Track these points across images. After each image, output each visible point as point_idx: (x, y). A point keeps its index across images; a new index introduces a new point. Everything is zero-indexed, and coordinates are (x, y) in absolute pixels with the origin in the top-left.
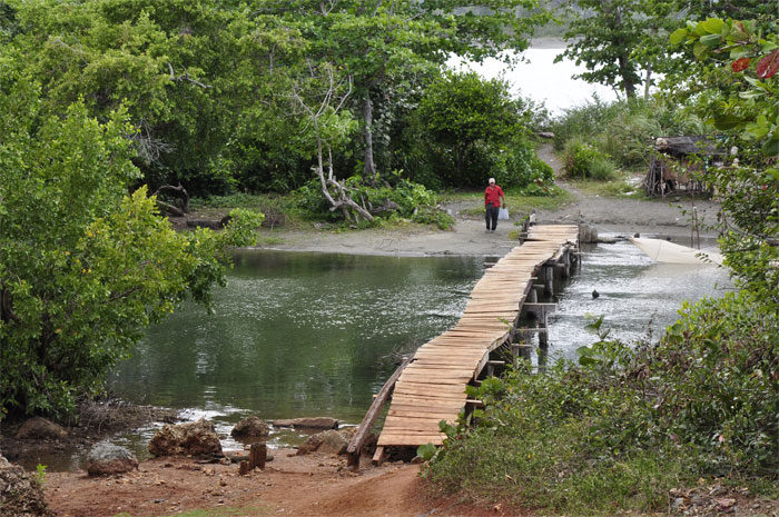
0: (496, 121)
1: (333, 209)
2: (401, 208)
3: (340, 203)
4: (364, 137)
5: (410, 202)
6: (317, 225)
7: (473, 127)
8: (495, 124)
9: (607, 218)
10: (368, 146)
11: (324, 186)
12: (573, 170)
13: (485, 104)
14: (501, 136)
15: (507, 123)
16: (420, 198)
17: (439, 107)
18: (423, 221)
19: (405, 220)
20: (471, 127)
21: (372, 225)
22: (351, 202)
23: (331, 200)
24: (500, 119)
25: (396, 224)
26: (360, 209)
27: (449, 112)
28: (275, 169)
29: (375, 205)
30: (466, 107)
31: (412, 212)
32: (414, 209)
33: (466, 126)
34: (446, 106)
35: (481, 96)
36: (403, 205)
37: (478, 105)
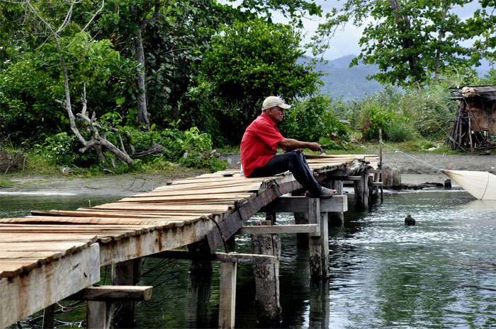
0: (285, 72)
1: (83, 150)
2: (169, 152)
3: (92, 142)
4: (136, 81)
5: (180, 146)
6: (64, 169)
7: (260, 78)
8: (284, 75)
9: (410, 167)
10: (141, 92)
11: (73, 123)
12: (369, 132)
13: (273, 54)
14: (291, 88)
15: (298, 75)
16: (193, 140)
17: (225, 57)
18: (193, 165)
19: (171, 164)
20: (258, 78)
21: (131, 169)
22: (105, 141)
23: (81, 139)
24: (290, 69)
25: (161, 168)
26: (117, 150)
27: (235, 62)
28: (40, 123)
29: (139, 149)
30: (253, 58)
31: (181, 155)
32: (184, 152)
33: (252, 76)
34: (231, 57)
35: (270, 46)
36: (171, 148)
37: (267, 55)
